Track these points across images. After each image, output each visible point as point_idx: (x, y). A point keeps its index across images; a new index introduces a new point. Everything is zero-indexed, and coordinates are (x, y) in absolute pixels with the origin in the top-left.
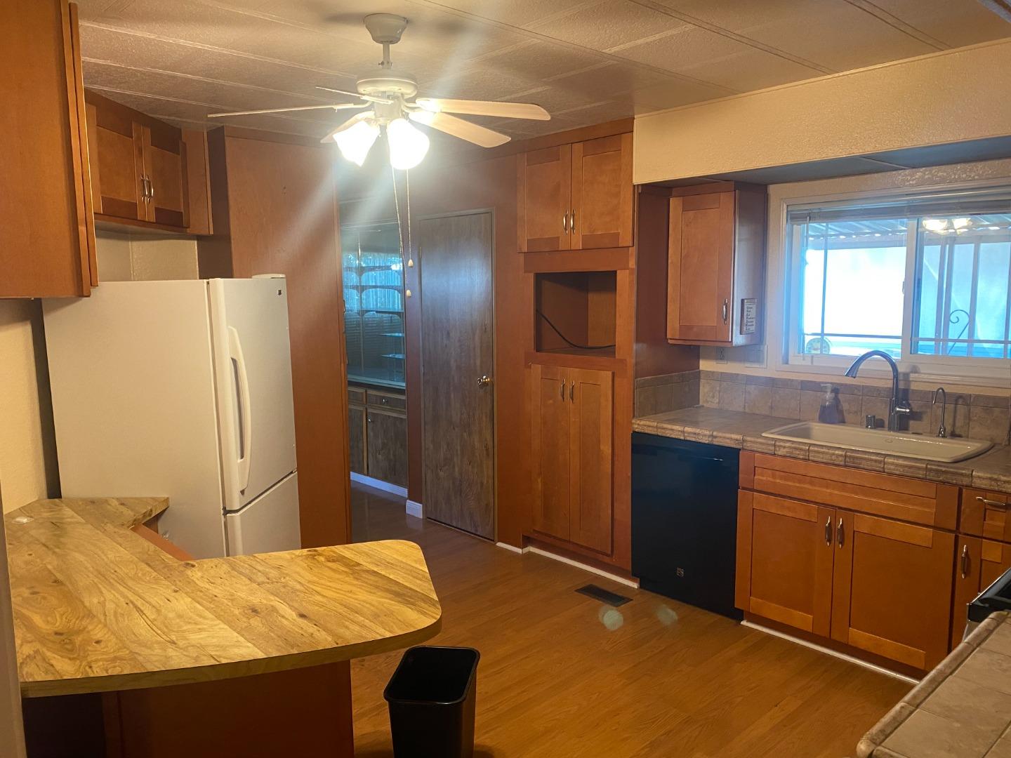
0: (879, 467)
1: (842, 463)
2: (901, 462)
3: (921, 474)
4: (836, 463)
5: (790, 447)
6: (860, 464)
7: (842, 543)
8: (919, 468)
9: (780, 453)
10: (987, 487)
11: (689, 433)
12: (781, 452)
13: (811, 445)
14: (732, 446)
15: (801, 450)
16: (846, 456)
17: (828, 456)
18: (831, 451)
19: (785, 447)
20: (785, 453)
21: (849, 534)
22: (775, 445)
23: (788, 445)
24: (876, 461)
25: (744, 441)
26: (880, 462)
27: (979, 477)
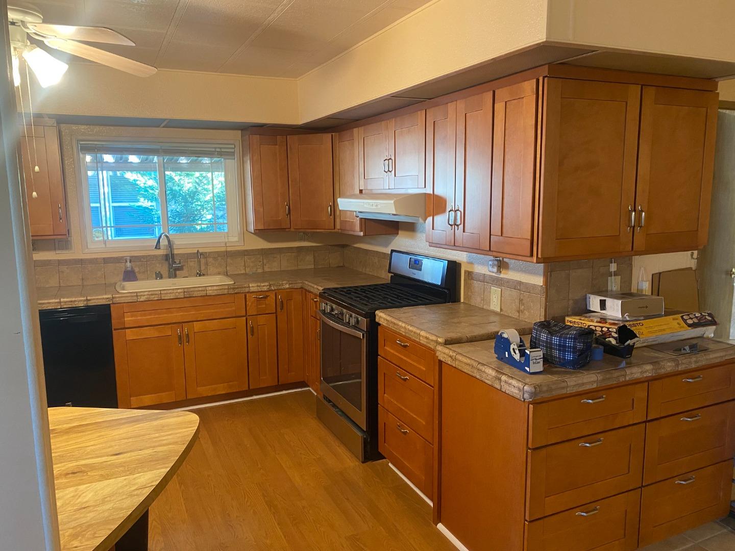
0: (203, 293)
1: (183, 297)
2: (215, 288)
3: (226, 292)
4: (179, 297)
5: (148, 295)
6: (193, 294)
7: (188, 342)
8: (225, 289)
9: (141, 300)
10: (256, 290)
11: (65, 302)
12: (143, 299)
13: (160, 290)
14: (104, 303)
15: (156, 294)
16: (184, 292)
17: (173, 294)
18: (175, 291)
19: (144, 295)
20: (145, 299)
21: (191, 336)
22: (137, 296)
23: (146, 293)
24: (202, 291)
25: (113, 298)
26: (204, 291)
27: (253, 287)
